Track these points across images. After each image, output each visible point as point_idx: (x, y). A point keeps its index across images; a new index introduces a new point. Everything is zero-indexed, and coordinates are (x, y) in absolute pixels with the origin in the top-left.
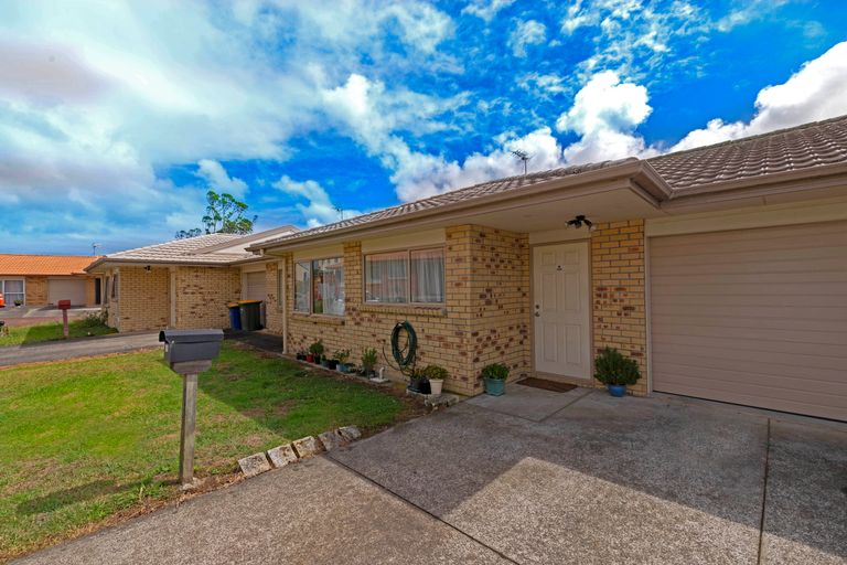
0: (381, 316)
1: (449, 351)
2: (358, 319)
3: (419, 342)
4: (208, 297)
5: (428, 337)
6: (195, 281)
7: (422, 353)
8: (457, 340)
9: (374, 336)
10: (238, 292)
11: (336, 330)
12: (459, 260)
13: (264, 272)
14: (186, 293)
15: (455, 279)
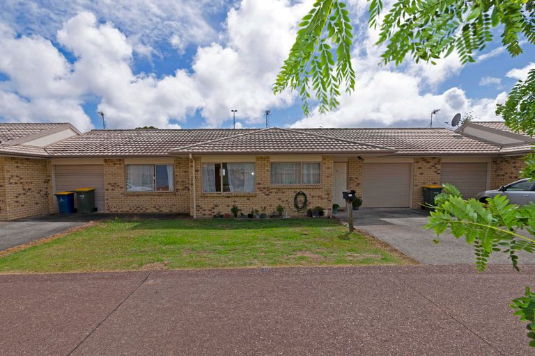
0: (284, 190)
1: (323, 200)
2: (267, 193)
3: (308, 199)
4: (26, 187)
5: (312, 197)
6: (17, 172)
7: (310, 203)
8: (327, 196)
9: (280, 199)
10: (47, 181)
11: (248, 199)
12: (328, 168)
13: (102, 165)
14: (11, 183)
15: (326, 175)
